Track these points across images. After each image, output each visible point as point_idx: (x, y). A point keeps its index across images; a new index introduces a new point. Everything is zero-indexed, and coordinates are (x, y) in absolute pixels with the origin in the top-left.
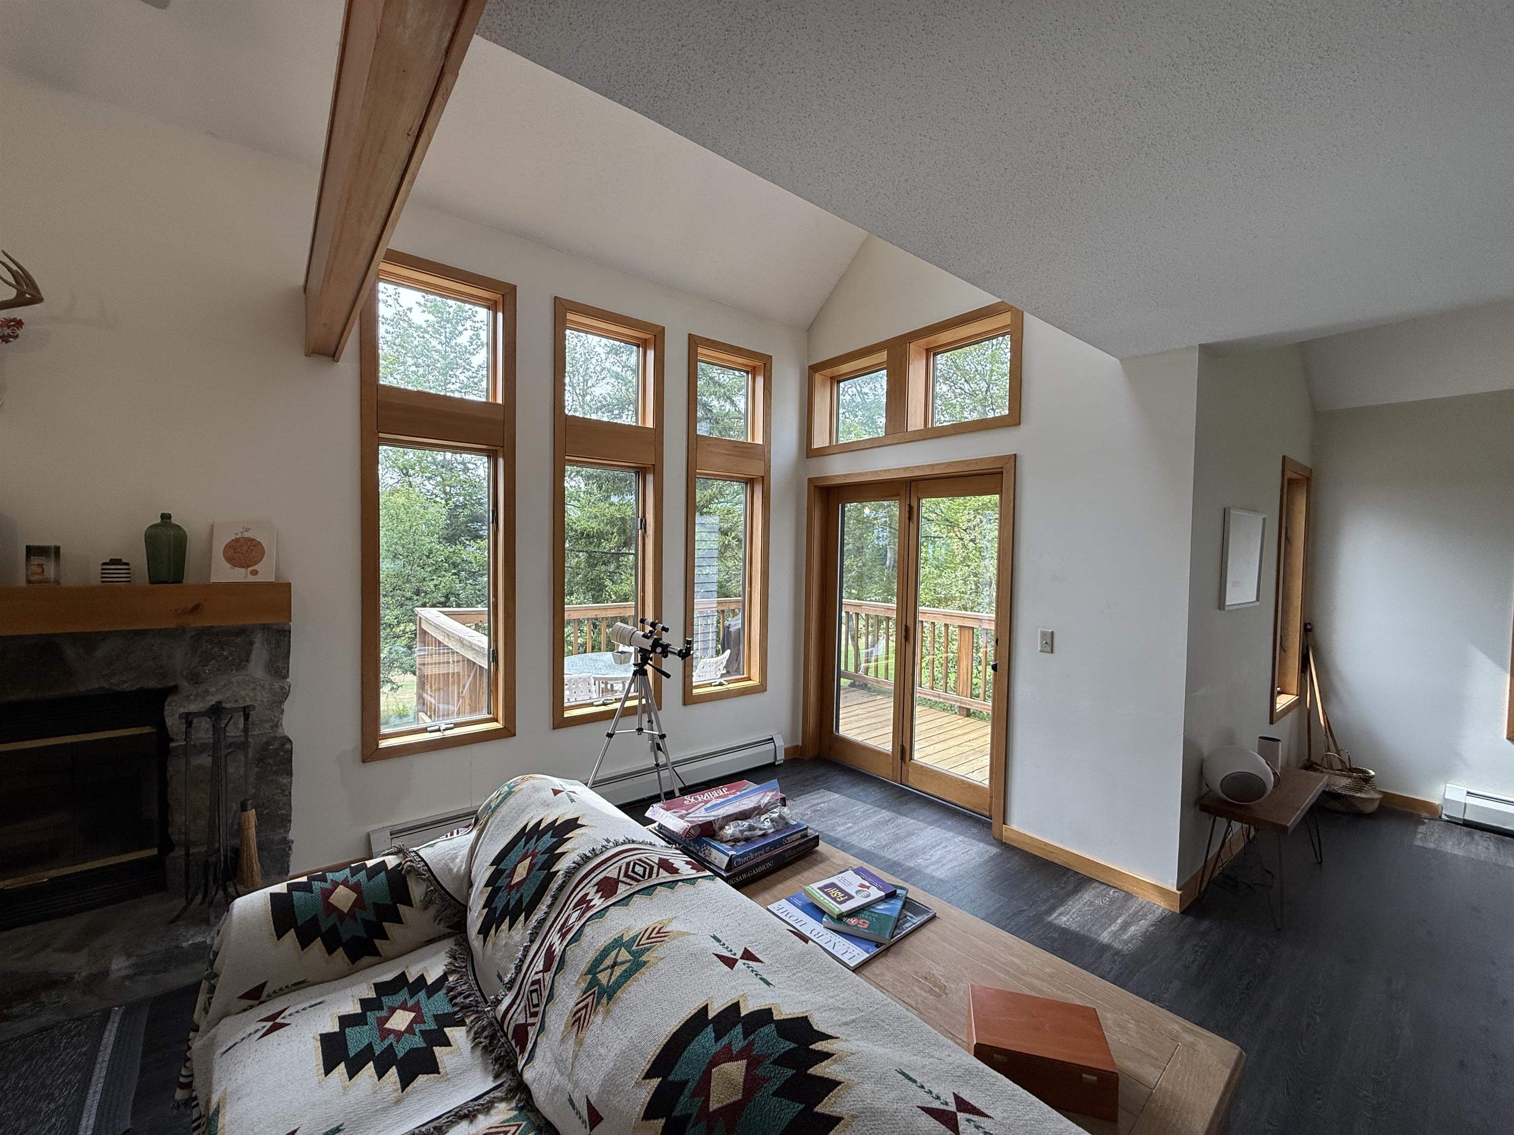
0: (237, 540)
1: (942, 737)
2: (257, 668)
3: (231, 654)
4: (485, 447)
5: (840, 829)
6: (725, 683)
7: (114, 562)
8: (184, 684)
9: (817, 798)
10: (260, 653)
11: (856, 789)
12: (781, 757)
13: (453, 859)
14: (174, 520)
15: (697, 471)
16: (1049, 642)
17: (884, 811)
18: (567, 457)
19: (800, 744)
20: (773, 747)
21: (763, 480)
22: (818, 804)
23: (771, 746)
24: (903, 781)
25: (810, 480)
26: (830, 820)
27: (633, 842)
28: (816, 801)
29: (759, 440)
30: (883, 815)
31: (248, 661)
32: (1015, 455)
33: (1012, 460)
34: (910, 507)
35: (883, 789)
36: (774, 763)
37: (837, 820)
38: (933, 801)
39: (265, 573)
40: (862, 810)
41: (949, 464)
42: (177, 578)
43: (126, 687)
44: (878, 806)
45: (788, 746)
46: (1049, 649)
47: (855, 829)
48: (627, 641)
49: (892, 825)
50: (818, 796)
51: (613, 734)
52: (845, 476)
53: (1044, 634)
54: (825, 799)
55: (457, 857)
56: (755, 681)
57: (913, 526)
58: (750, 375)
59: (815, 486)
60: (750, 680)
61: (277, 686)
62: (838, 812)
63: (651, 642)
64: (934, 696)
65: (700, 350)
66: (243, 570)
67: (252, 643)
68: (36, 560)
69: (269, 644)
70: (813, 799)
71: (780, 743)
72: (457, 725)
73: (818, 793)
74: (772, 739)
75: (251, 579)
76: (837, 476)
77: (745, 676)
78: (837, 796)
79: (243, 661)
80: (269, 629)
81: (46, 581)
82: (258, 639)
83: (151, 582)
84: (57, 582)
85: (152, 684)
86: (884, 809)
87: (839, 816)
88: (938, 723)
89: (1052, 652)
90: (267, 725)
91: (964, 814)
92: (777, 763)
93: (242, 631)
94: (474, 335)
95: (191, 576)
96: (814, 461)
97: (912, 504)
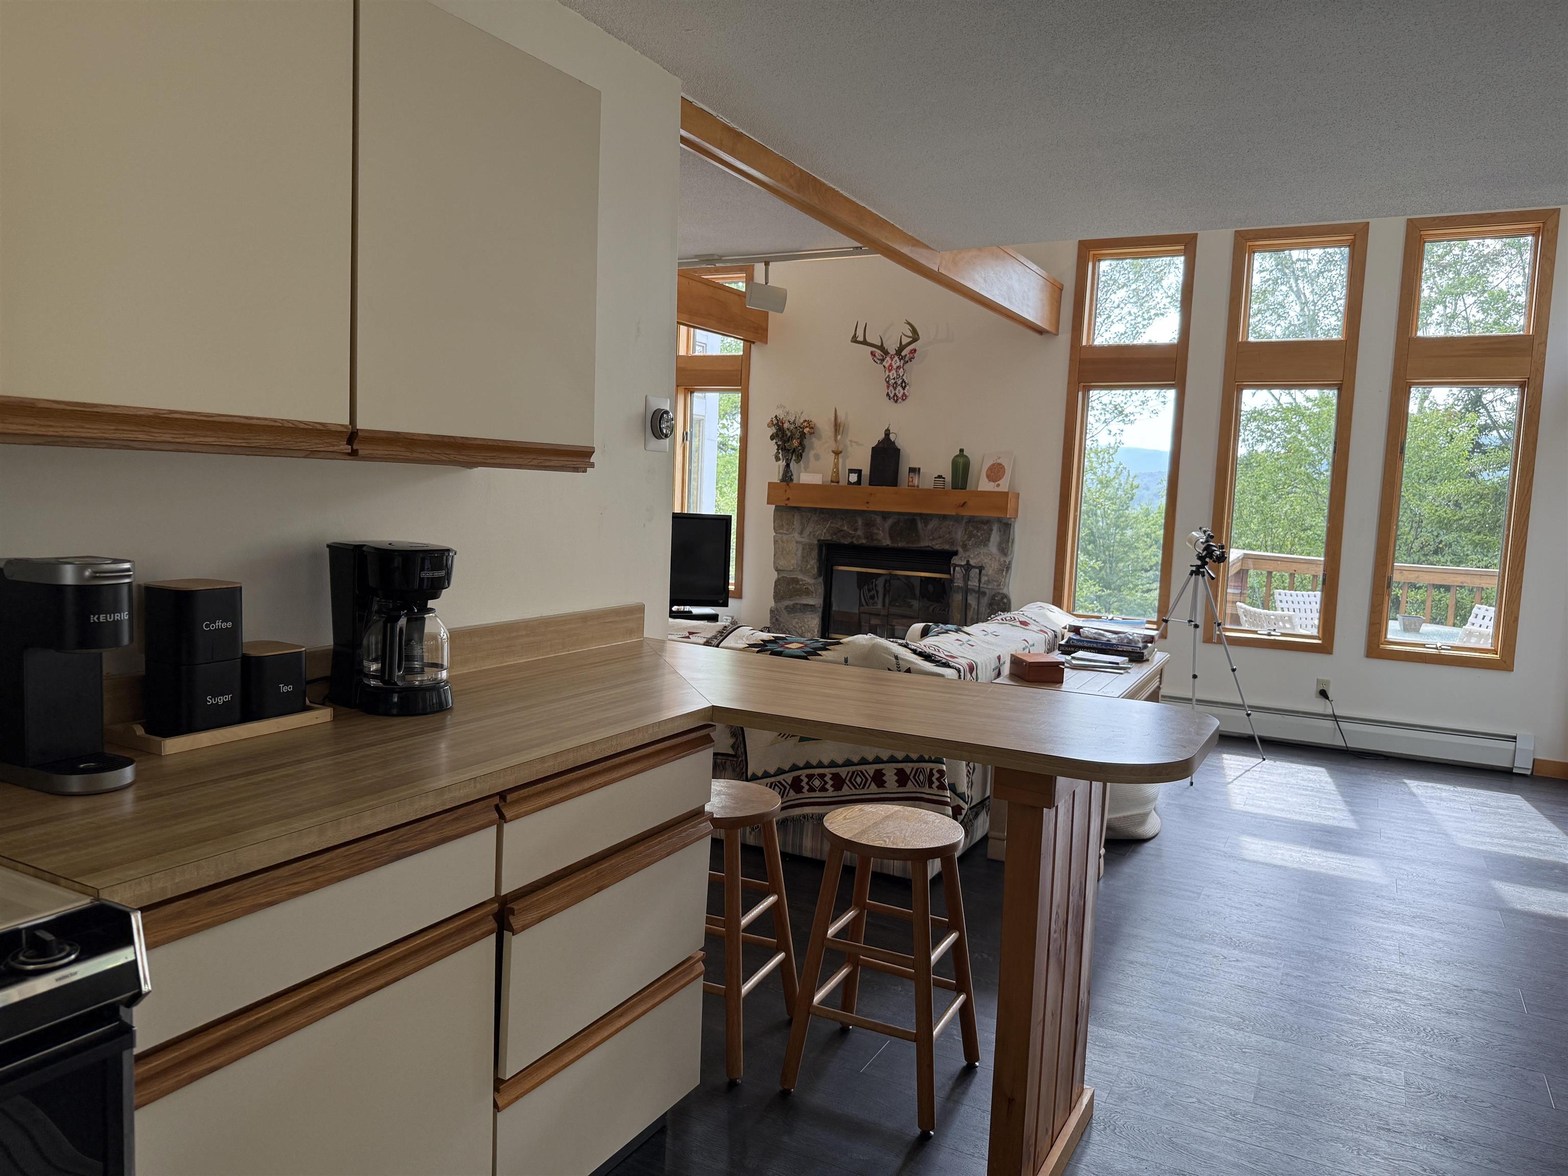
0: (994, 464)
2: (993, 547)
3: (982, 535)
6: (1445, 647)
7: (940, 477)
8: (960, 550)
10: (995, 537)
12: (1523, 766)
14: (965, 453)
15: (1409, 381)
18: (1237, 383)
20: (1514, 748)
21: (1529, 383)
23: (1510, 745)
29: (1530, 330)
31: (989, 541)
36: (1513, 769)
39: (1004, 486)
42: (964, 487)
43: (937, 547)
45: (1546, 757)
56: (1498, 655)
61: (1002, 560)
66: (993, 483)
67: (991, 530)
68: (912, 475)
69: (1000, 531)
71: (1525, 745)
74: (1515, 738)
75: (997, 489)
77: (1491, 648)
79: (985, 542)
80: (1001, 522)
81: (913, 486)
82: (995, 528)
83: (953, 488)
84: (918, 486)
85: (947, 547)
90: (995, 584)
92: (1518, 771)
93: (988, 522)
95: (970, 486)
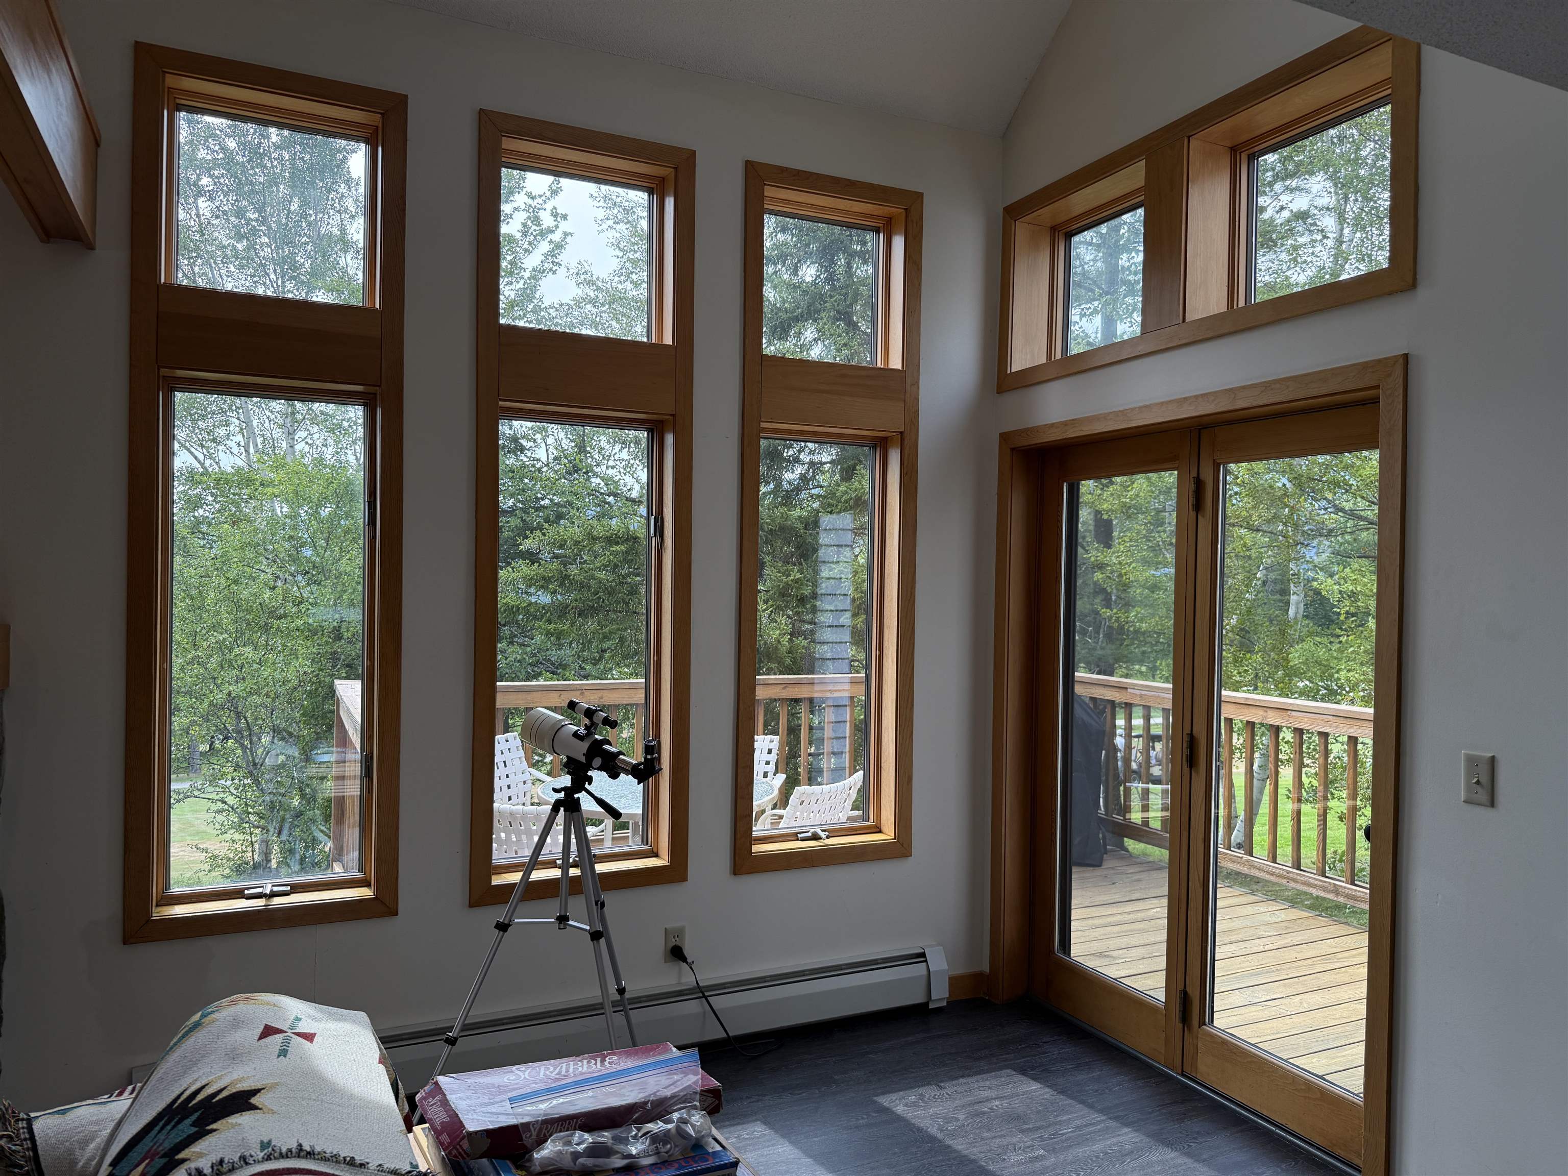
1: (1327, 979)
4: (359, 388)
5: (1014, 1158)
6: (823, 835)
9: (989, 1088)
11: (1081, 1077)
12: (940, 994)
13: (84, 1143)
15: (763, 425)
16: (1485, 779)
17: (1126, 1130)
18: (501, 403)
19: (986, 968)
20: (925, 972)
21: (902, 440)
22: (988, 1100)
23: (918, 970)
24: (1187, 1069)
25: (1005, 437)
26: (1001, 1136)
27: (310, 1155)
28: (986, 1094)
29: (896, 363)
30: (1121, 1139)
32: (1406, 357)
33: (1399, 371)
34: (1199, 485)
35: (1140, 1083)
36: (927, 1004)
37: (1014, 1140)
38: (1246, 1120)
40: (1078, 1122)
41: (1266, 386)
44: (1116, 1118)
45: (960, 971)
46: (1483, 796)
47: (1047, 1163)
48: (547, 742)
49: (1134, 1164)
50: (994, 1083)
51: (509, 925)
52: (1065, 424)
53: (1472, 762)
54: (1008, 1090)
55: (93, 1139)
56: (888, 834)
57: (1204, 523)
58: (881, 235)
59: (1013, 449)
60: (880, 832)
62: (1025, 1123)
63: (584, 746)
64: (1324, 889)
65: (769, 192)
70: (984, 1088)
71: (938, 962)
72: (296, 888)
73: (996, 1077)
74: (923, 955)
76: (1052, 425)
77: (871, 823)
78: (1035, 1086)
86: (1127, 1125)
87: (1022, 1131)
88: (1326, 947)
89: (1492, 804)
91: (1310, 1158)
92: (931, 1006)
94: (529, 218)
96: (1011, 399)
97: (1202, 477)
